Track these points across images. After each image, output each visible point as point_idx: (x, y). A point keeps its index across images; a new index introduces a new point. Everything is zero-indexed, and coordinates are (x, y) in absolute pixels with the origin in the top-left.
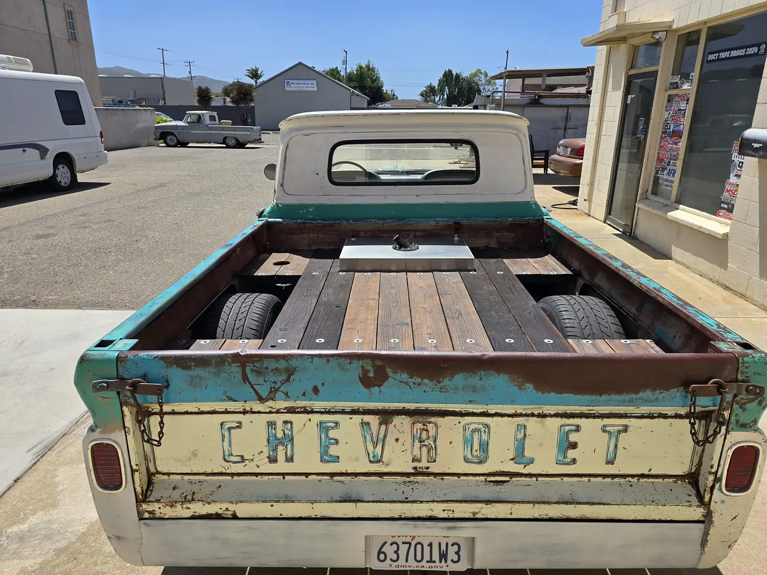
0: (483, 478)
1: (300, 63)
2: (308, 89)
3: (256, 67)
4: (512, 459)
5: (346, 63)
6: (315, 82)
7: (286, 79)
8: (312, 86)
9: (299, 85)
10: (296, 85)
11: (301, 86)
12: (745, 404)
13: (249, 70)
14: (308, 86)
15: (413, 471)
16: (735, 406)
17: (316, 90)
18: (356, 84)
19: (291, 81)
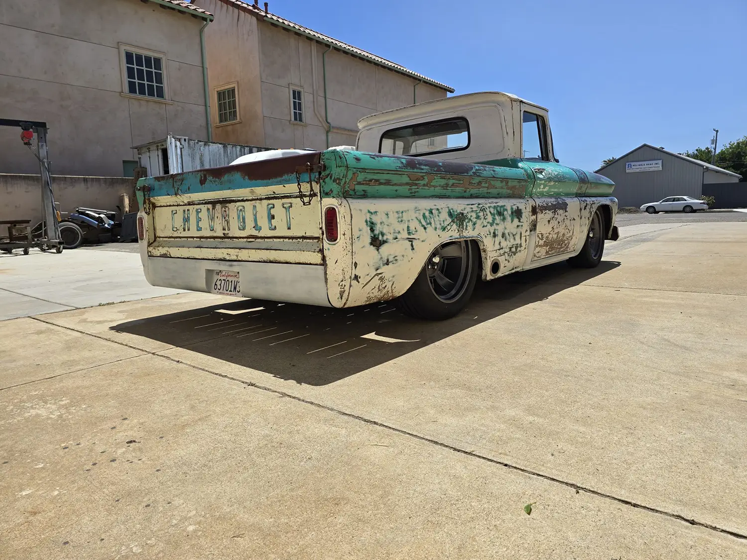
0: (245, 240)
1: (645, 145)
2: (651, 170)
3: (613, 158)
4: (254, 227)
5: (716, 142)
6: (660, 162)
7: (628, 162)
8: (657, 165)
9: (641, 167)
10: (638, 167)
11: (644, 167)
12: (325, 179)
13: (606, 162)
14: (651, 166)
15: (223, 235)
16: (321, 181)
17: (661, 168)
18: (731, 163)
19: (633, 164)
